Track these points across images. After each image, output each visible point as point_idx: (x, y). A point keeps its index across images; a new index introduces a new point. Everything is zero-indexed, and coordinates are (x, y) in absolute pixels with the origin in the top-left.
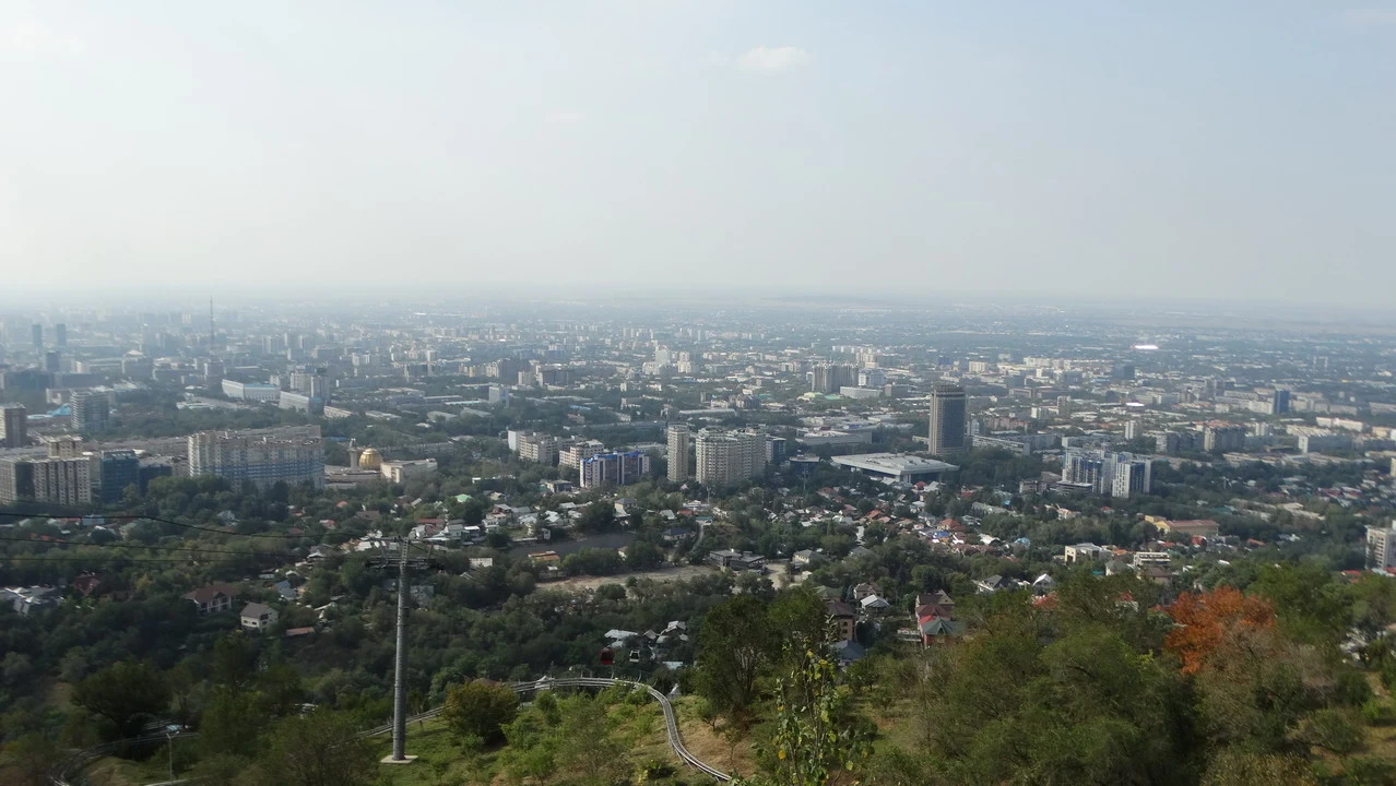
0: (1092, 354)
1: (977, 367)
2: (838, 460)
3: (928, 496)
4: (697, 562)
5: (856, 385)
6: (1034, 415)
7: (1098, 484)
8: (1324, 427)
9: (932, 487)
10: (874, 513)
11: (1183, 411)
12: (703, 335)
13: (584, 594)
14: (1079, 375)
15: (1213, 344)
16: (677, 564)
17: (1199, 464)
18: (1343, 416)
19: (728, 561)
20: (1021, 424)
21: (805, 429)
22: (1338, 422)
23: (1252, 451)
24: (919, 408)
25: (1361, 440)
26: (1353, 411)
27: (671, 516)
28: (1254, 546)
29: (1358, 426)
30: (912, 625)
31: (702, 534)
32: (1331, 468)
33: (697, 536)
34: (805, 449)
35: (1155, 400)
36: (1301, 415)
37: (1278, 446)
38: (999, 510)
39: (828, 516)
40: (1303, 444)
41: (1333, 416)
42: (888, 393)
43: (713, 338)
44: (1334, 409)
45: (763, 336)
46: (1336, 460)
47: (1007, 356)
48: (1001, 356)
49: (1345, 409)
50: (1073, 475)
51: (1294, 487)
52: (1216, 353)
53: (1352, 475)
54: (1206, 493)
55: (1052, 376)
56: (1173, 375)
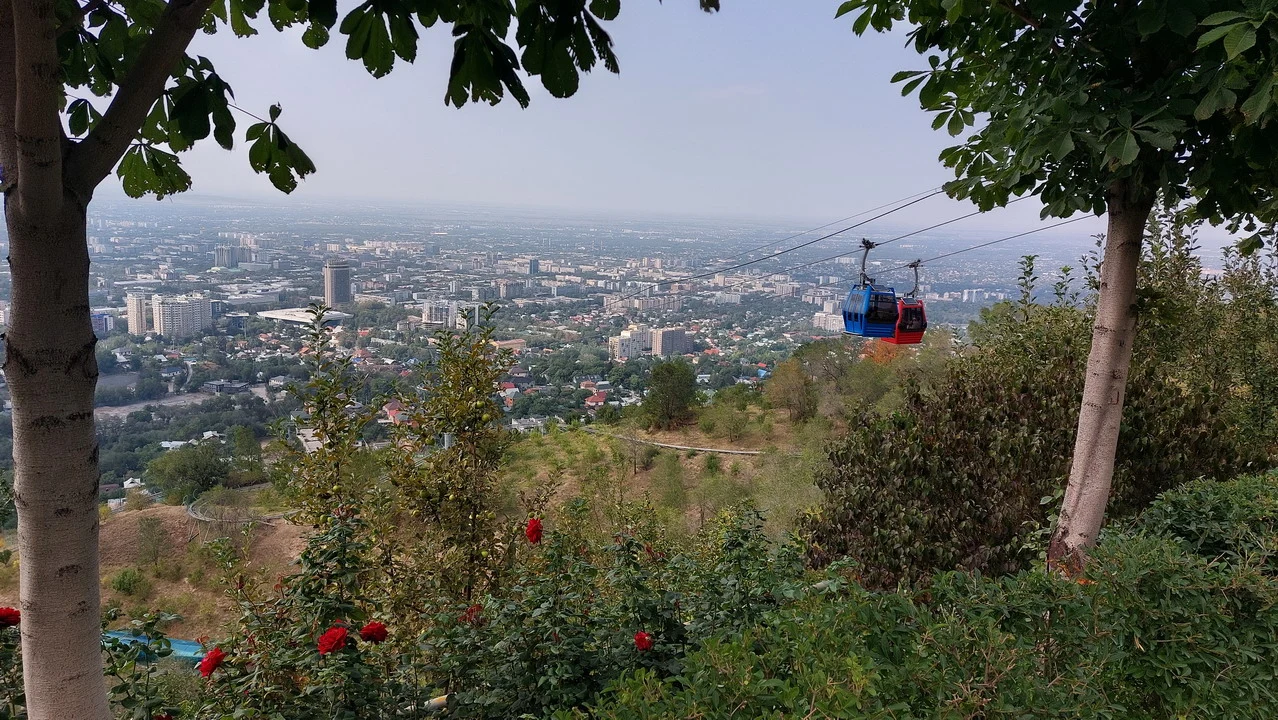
0: (410, 239)
1: (333, 247)
2: (262, 315)
3: (338, 336)
4: (194, 390)
5: (251, 261)
6: (388, 280)
7: (447, 322)
8: (560, 281)
9: (338, 329)
10: (304, 349)
11: (477, 273)
12: (104, 223)
13: (116, 418)
14: (405, 252)
15: (481, 231)
16: (178, 393)
17: (501, 306)
18: (570, 274)
19: (221, 388)
20: (381, 286)
21: (227, 294)
22: (567, 277)
23: (529, 296)
24: (303, 276)
25: (583, 287)
26: (572, 270)
27: (164, 359)
28: (547, 352)
29: (578, 279)
30: (385, 417)
31: (191, 371)
32: (573, 305)
33: (188, 373)
34: (231, 308)
35: (458, 268)
36: (547, 274)
37: (540, 293)
38: (390, 342)
39: (270, 353)
40: (554, 291)
41: (564, 274)
42: (276, 266)
43: (113, 226)
44: (562, 270)
45: (156, 225)
46: (575, 300)
47: (351, 240)
48: (347, 240)
49: (569, 270)
50: (430, 318)
51: (557, 317)
52: (483, 237)
53: (584, 307)
54: (513, 323)
55: (387, 253)
56: (462, 252)
